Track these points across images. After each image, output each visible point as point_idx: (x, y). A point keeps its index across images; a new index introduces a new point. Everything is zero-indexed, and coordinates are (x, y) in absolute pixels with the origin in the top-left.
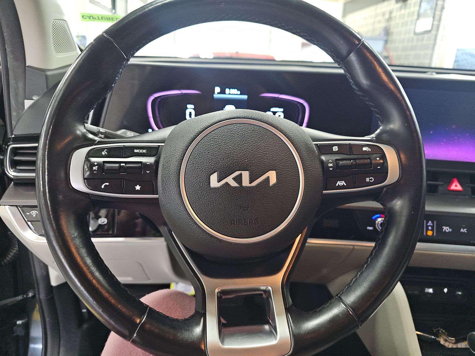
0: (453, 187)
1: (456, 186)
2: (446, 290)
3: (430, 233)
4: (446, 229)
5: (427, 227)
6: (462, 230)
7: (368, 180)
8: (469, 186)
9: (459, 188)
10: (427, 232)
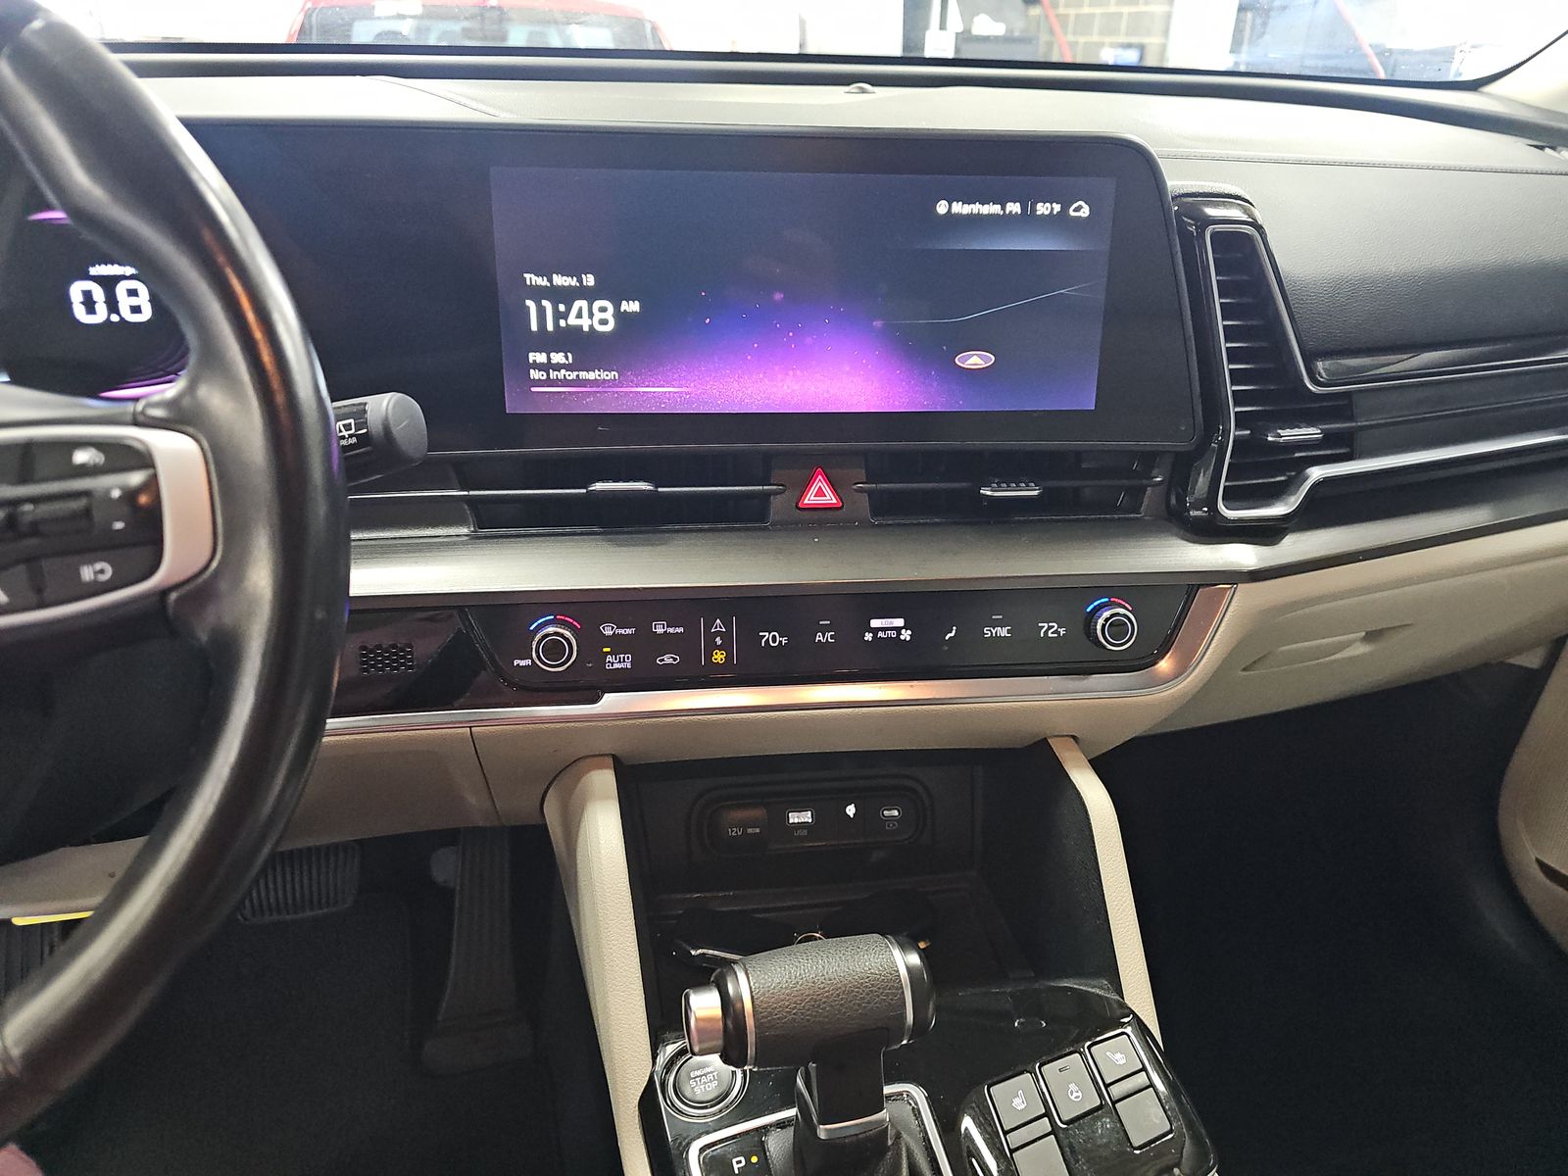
0: (810, 499)
1: (820, 493)
2: (851, 810)
3: (719, 657)
4: (770, 638)
5: (710, 638)
6: (819, 637)
7: (87, 573)
8: (861, 490)
9: (830, 498)
10: (709, 656)
